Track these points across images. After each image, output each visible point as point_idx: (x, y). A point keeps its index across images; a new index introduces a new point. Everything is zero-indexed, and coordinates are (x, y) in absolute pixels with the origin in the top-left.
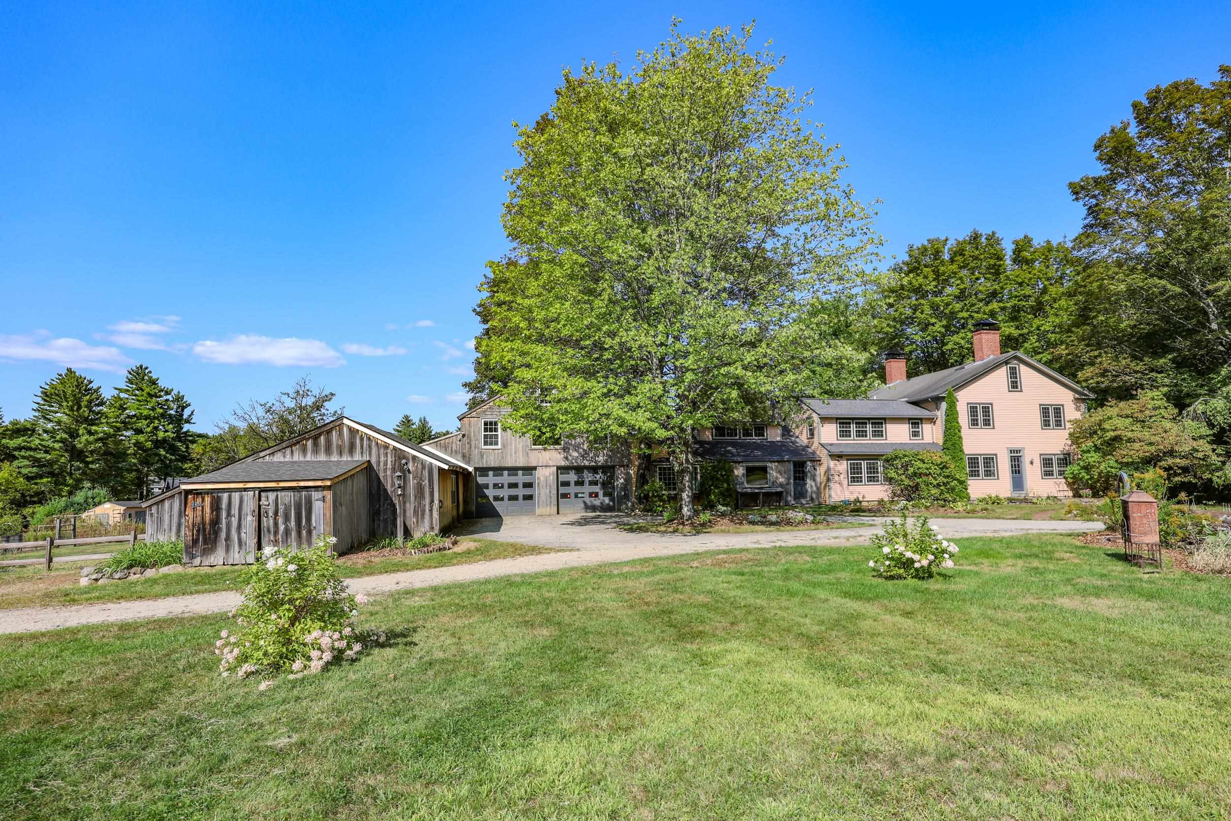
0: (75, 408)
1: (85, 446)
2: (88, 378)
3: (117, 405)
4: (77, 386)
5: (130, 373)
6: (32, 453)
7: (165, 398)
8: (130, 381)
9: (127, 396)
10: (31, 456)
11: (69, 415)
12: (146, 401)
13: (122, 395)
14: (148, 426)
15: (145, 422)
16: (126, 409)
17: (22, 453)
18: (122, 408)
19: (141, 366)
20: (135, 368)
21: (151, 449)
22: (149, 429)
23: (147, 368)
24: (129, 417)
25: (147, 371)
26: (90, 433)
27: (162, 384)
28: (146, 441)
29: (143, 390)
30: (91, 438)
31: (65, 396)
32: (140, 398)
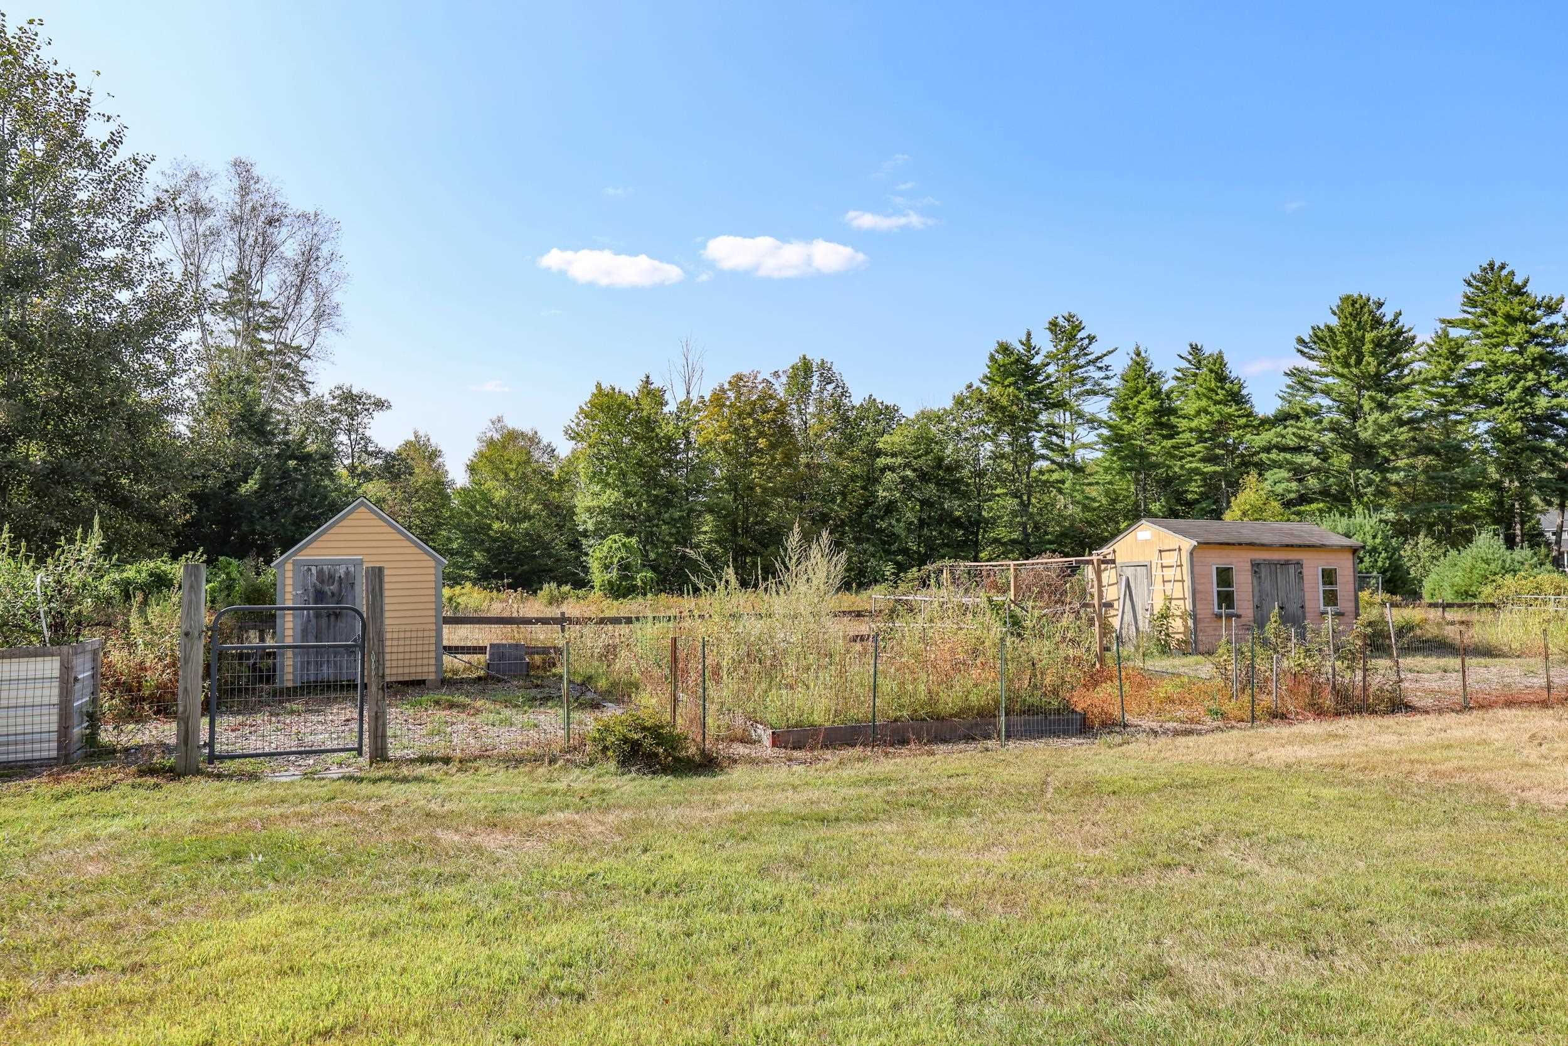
0: (1352, 361)
1: (1376, 434)
2: (1374, 298)
3: (1444, 350)
4: (1354, 316)
5: (1469, 284)
6: (1288, 456)
7: (1547, 321)
8: (1471, 301)
9: (1466, 333)
10: (1289, 462)
11: (1342, 376)
12: (1503, 333)
13: (1455, 333)
14: (1513, 388)
15: (1504, 379)
16: (1462, 358)
17: (1274, 455)
18: (1456, 356)
19: (1491, 266)
20: (1477, 272)
21: (1520, 438)
22: (1513, 395)
23: (1503, 267)
24: (1471, 373)
25: (1504, 273)
26: (1383, 407)
27: (1537, 291)
28: (1511, 420)
29: (1494, 313)
30: (1385, 418)
31: (1332, 339)
32: (1490, 330)
